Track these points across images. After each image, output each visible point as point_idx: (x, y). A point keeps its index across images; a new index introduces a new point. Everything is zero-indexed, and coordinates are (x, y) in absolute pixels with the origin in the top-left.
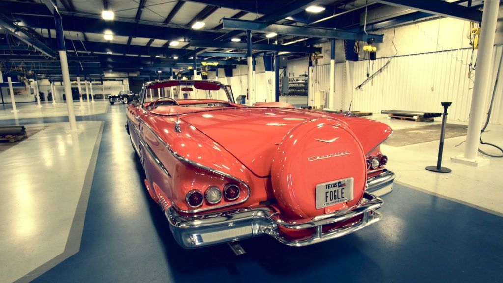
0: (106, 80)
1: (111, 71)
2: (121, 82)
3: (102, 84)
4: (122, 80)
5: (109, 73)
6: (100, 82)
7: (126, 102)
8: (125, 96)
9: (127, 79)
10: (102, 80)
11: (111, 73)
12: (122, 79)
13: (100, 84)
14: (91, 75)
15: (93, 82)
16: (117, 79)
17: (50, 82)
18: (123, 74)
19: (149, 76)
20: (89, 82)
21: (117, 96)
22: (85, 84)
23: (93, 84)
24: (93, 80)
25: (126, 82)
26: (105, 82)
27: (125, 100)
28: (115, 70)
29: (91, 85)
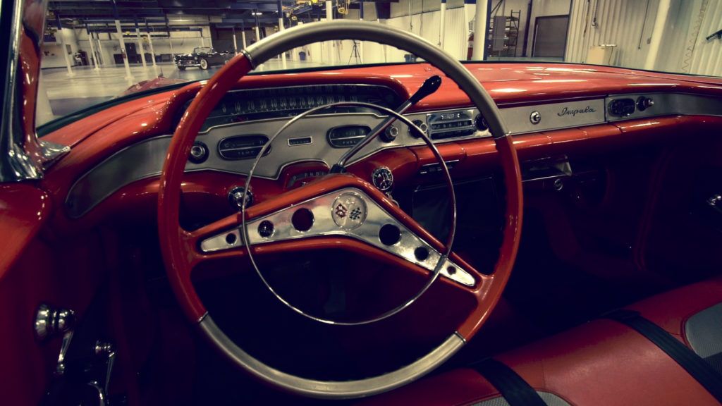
0: (174, 30)
1: (180, 13)
2: (199, 32)
3: (169, 36)
4: (200, 30)
5: (178, 17)
6: (166, 33)
7: (205, 67)
8: (203, 56)
9: (209, 27)
10: (169, 29)
11: (183, 17)
12: (200, 27)
13: (165, 36)
14: (147, 18)
15: (152, 33)
16: (191, 27)
18: (200, 20)
19: (240, 21)
20: (146, 33)
21: (190, 55)
22: (136, 36)
23: (152, 36)
24: (151, 30)
25: (207, 32)
26: (174, 34)
27: (202, 63)
28: (187, 12)
29: (149, 38)
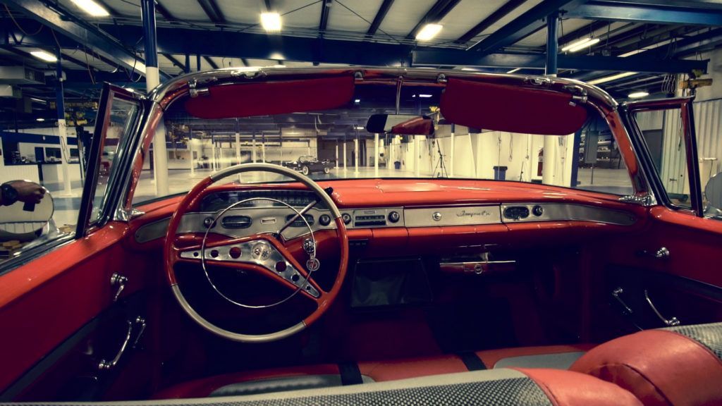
0: (286, 141)
1: (293, 127)
2: (307, 143)
3: (281, 145)
4: (308, 141)
5: (291, 130)
6: (279, 144)
7: (307, 173)
8: (307, 164)
9: (316, 139)
10: (281, 140)
11: (295, 130)
12: (308, 139)
13: (277, 146)
14: (264, 131)
15: (266, 143)
16: (300, 139)
17: (213, 143)
18: (309, 133)
19: (343, 134)
20: (261, 143)
21: (295, 163)
22: (252, 145)
23: (266, 146)
24: (266, 141)
25: (314, 143)
26: (285, 144)
27: (304, 169)
28: (299, 126)
29: (263, 147)
